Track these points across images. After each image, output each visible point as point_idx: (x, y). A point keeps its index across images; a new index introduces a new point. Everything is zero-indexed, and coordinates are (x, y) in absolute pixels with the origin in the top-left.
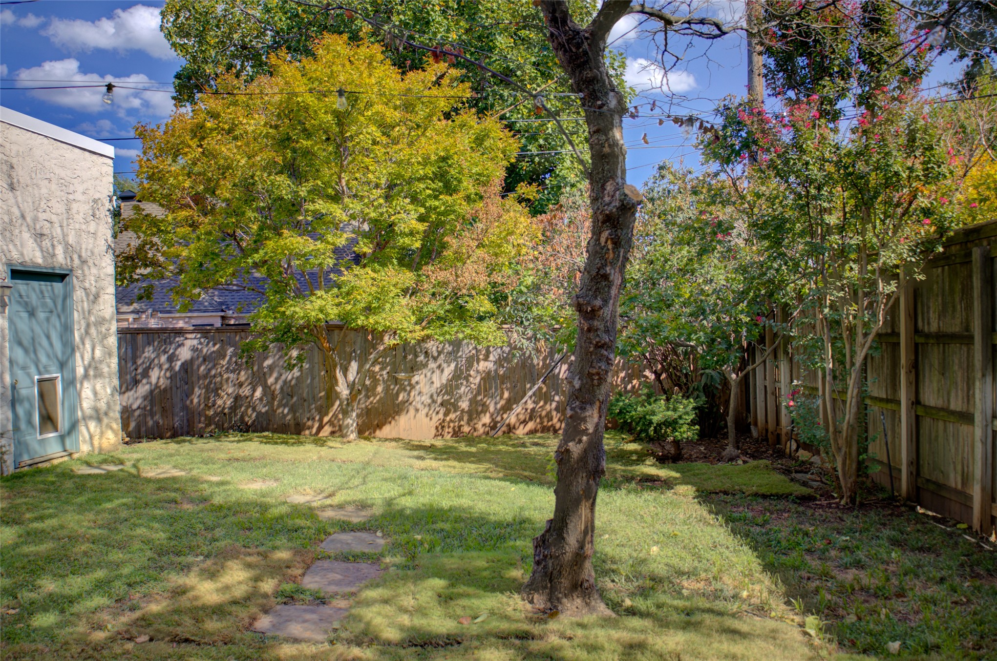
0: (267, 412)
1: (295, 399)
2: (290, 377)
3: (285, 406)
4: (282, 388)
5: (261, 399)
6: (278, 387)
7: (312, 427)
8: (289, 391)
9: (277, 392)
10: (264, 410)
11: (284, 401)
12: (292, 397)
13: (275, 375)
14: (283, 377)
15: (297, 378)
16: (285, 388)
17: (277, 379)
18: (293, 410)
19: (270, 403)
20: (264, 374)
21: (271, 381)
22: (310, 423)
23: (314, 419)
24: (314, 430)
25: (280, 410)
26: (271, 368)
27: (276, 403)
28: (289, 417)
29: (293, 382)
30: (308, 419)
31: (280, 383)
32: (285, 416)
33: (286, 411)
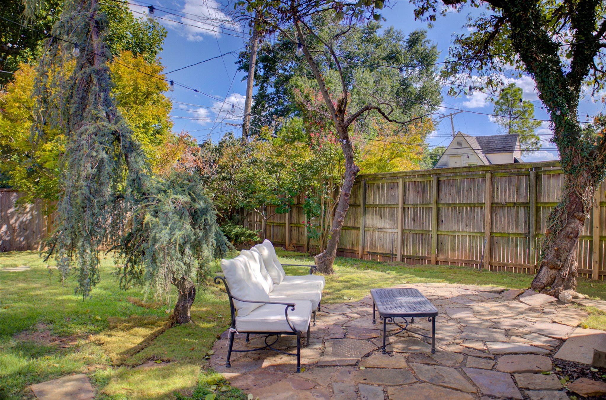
0: (9, 240)
1: (28, 232)
2: (25, 219)
3: (21, 236)
4: (20, 226)
5: (6, 233)
6: (17, 225)
7: (37, 248)
8: (24, 227)
9: (16, 228)
10: (7, 239)
11: (21, 233)
12: (26, 231)
13: (15, 218)
14: (21, 219)
15: (30, 220)
16: (22, 225)
17: (16, 220)
18: (27, 238)
19: (12, 235)
20: (8, 217)
21: (12, 221)
22: (36, 246)
23: (38, 243)
24: (39, 250)
25: (18, 239)
26: (13, 214)
27: (15, 234)
28: (24, 243)
29: (27, 222)
30: (35, 244)
31: (18, 222)
32: (21, 242)
33: (22, 239)
